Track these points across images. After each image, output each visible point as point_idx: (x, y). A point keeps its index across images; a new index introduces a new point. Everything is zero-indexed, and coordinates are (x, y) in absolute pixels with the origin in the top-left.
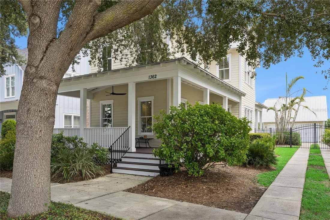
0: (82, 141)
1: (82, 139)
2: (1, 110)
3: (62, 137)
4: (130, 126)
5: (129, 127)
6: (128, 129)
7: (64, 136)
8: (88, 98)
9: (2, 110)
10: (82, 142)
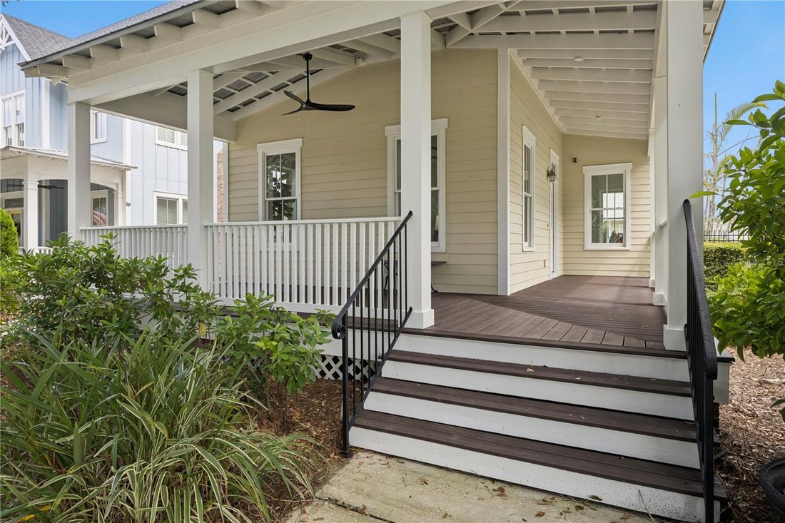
0: (188, 281)
1: (187, 272)
2: (2, 176)
3: (109, 258)
4: (411, 213)
5: (404, 214)
6: (404, 224)
7: (116, 255)
8: (218, 134)
9: (3, 178)
10: (189, 287)
